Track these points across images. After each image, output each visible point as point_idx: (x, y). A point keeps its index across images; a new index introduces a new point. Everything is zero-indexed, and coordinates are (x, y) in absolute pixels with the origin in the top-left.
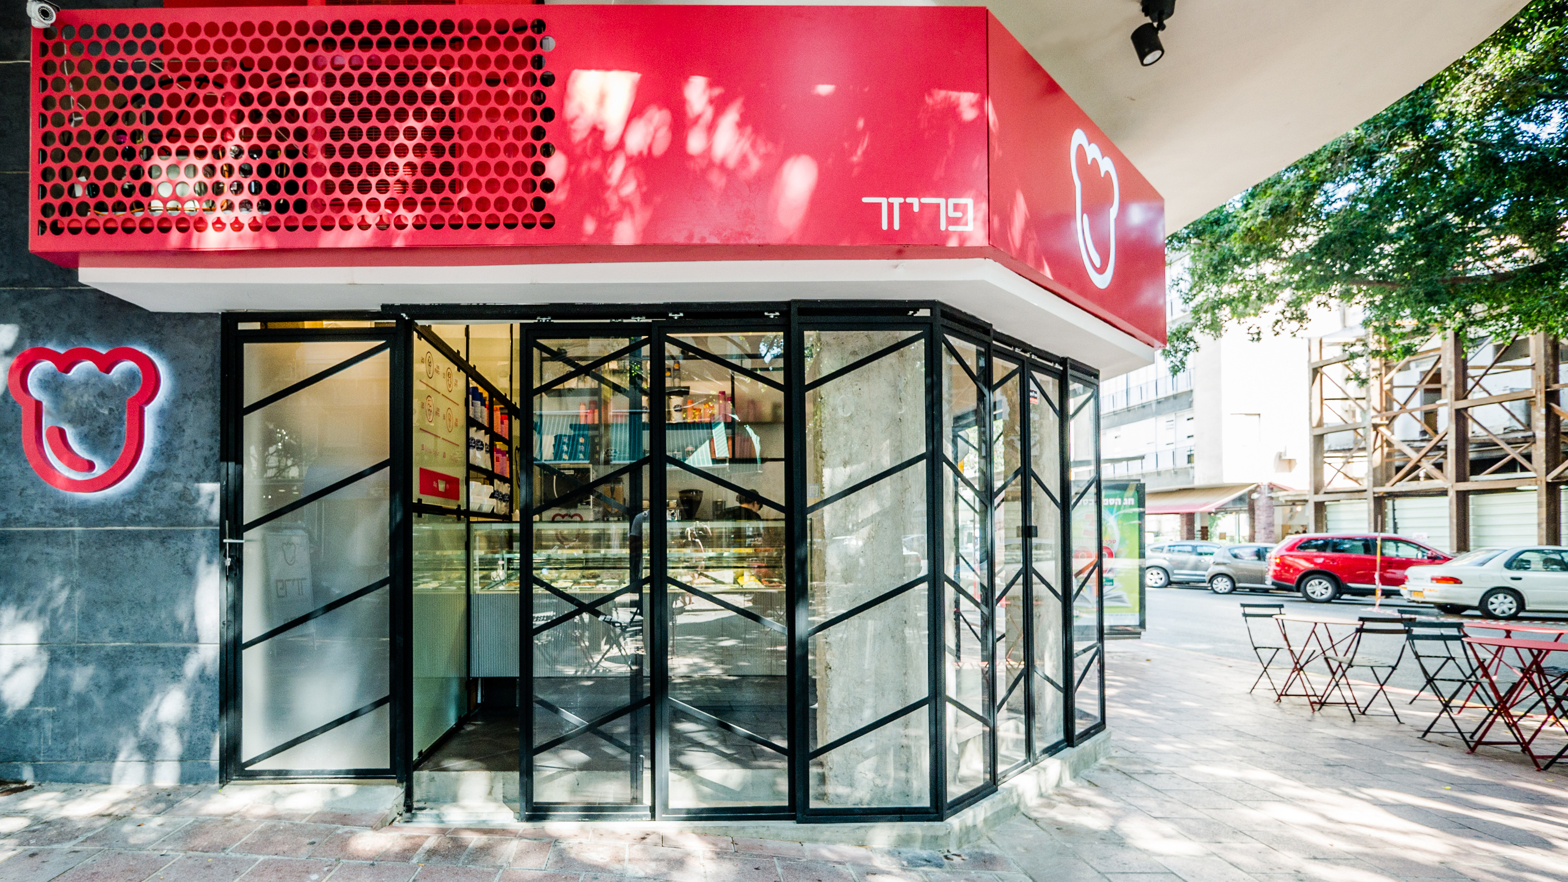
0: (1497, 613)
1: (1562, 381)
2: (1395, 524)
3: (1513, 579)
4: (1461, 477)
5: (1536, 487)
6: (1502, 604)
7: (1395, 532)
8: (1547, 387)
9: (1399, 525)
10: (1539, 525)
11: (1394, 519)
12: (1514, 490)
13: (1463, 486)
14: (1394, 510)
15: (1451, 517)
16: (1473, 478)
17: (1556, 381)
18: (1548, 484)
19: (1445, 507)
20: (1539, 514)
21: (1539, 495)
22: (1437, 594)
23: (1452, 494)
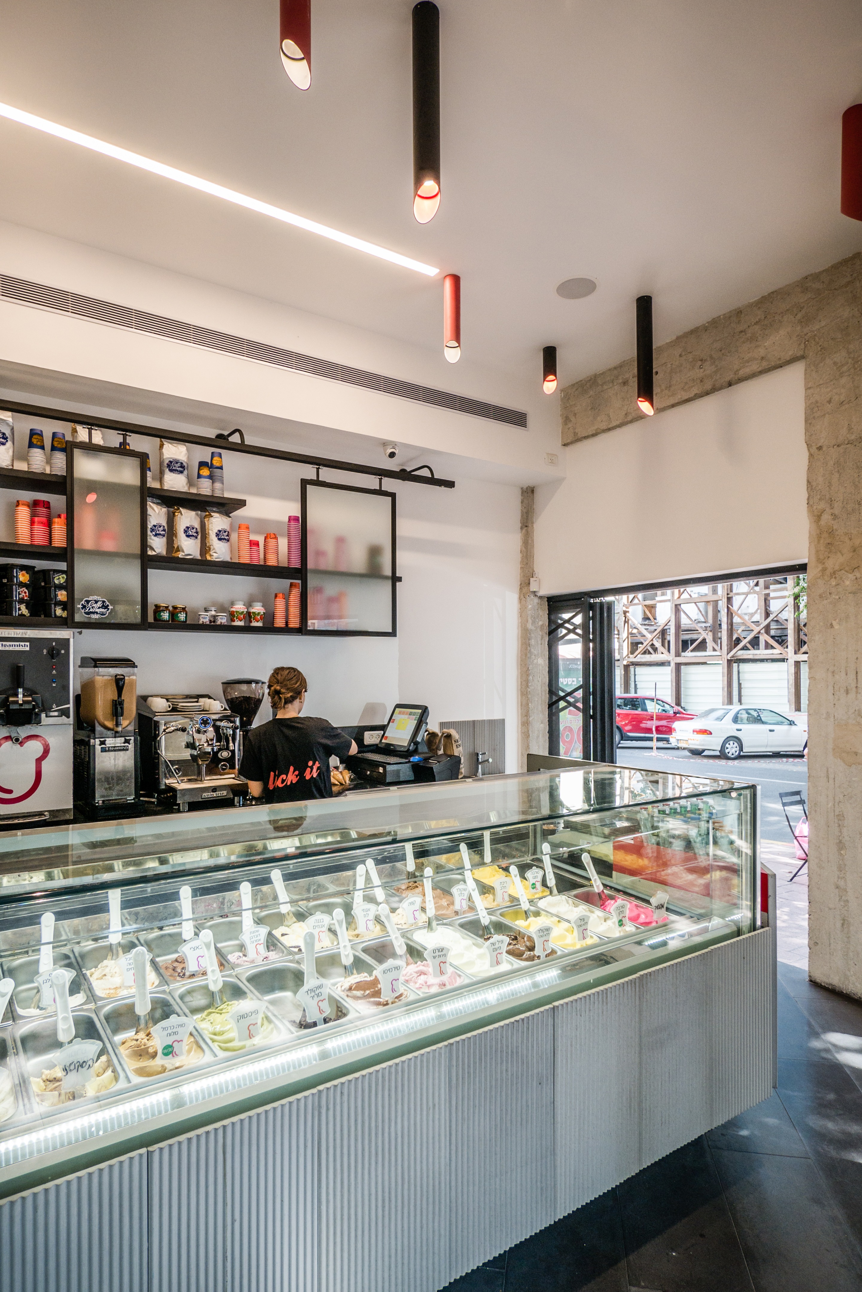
0: (730, 755)
1: (734, 591)
2: (636, 685)
3: (738, 730)
4: (678, 655)
5: (721, 662)
6: (732, 749)
7: (636, 692)
8: (728, 594)
9: (638, 687)
10: (723, 688)
11: (635, 682)
12: (705, 663)
13: (679, 660)
14: (635, 675)
15: (672, 681)
16: (683, 654)
17: (731, 591)
18: (728, 660)
19: (667, 673)
20: (723, 681)
21: (723, 668)
22: (698, 743)
23: (673, 664)
